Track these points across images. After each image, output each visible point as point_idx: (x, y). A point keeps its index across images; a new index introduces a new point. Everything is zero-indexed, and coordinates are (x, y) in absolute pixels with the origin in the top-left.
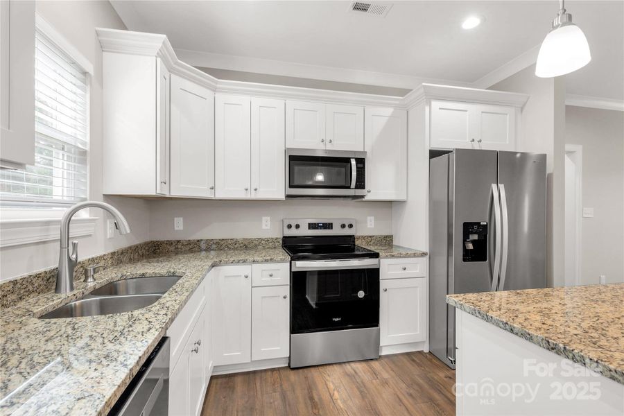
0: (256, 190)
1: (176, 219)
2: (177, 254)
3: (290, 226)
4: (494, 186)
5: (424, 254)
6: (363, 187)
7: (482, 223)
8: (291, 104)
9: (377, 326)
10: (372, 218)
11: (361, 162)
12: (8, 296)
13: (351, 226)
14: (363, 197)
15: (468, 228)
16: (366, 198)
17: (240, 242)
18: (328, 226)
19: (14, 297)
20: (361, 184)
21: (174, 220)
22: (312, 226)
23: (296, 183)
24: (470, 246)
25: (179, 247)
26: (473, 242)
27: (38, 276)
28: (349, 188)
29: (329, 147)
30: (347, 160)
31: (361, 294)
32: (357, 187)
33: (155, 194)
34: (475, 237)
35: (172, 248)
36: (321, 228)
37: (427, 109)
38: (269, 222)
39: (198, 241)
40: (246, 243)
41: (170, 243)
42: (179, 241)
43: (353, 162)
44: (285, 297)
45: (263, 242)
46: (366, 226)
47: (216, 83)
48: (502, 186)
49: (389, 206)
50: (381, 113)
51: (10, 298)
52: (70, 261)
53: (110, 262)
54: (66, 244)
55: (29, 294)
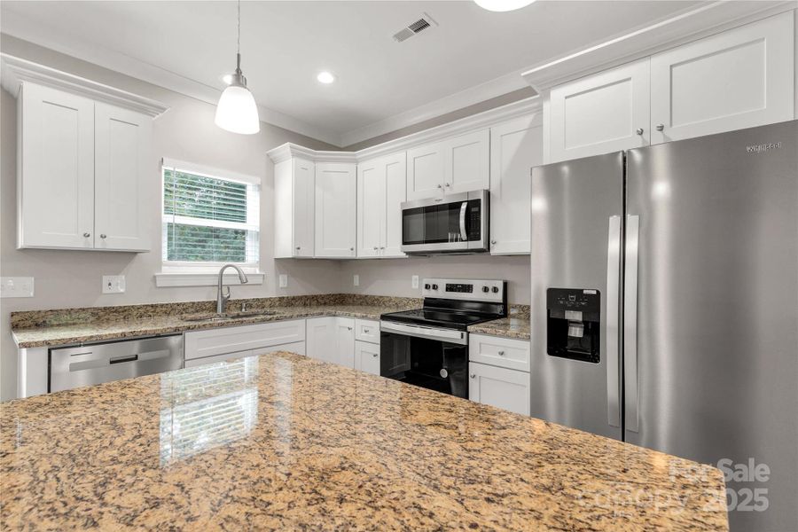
2: (353, 305)
7: (585, 292)
19: (193, 310)
22: (450, 288)
25: (355, 300)
35: (351, 301)
41: (350, 296)
42: (355, 295)
44: (375, 356)
51: (190, 310)
52: (222, 297)
53: (277, 303)
54: (220, 286)
55: (203, 310)
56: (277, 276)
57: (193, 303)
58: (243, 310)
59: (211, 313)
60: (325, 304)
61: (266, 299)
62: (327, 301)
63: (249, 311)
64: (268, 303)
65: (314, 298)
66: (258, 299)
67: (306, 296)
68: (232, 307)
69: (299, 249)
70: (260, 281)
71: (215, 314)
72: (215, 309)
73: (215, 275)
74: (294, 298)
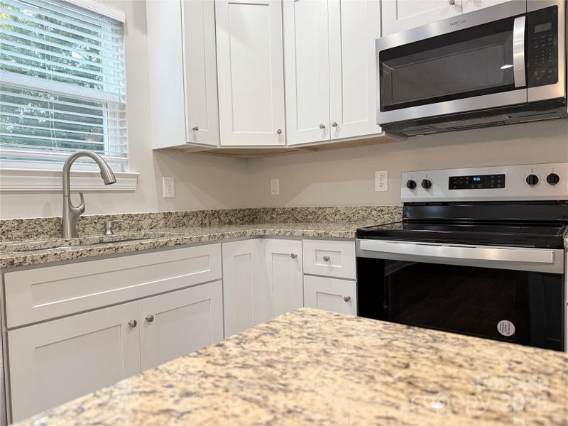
0: (335, 125)
1: (272, 181)
3: (412, 185)
12: (13, 231)
13: (553, 179)
17: (342, 212)
18: (497, 181)
19: (20, 233)
21: (270, 182)
22: (456, 183)
25: (274, 216)
27: (49, 220)
28: (511, 87)
30: (508, 24)
33: (185, 143)
36: (476, 185)
38: (385, 181)
39: (293, 209)
40: (349, 213)
41: (266, 211)
42: (274, 209)
44: (347, 300)
45: (374, 212)
51: (15, 233)
52: (71, 210)
53: (162, 222)
54: (67, 192)
55: (38, 234)
56: (158, 179)
57: (21, 222)
58: (109, 233)
59: (53, 239)
60: (230, 223)
61: (144, 216)
62: (233, 219)
63: (118, 235)
64: (146, 223)
65: (215, 214)
66: (130, 216)
67: (203, 212)
68: (89, 229)
69: (196, 129)
70: (131, 185)
71: (60, 240)
72: (61, 232)
73: (56, 174)
74: (186, 215)
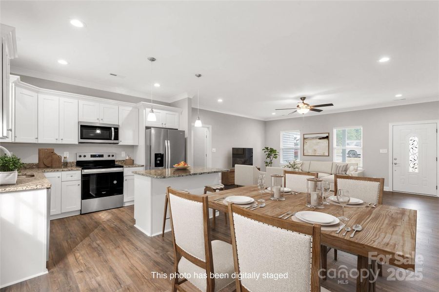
4: (166, 141)
5: (143, 166)
6: (118, 139)
8: (81, 102)
9: (122, 194)
10: (124, 152)
11: (116, 129)
13: (113, 156)
14: (118, 143)
15: (157, 155)
16: (119, 144)
18: (102, 156)
20: (116, 138)
23: (84, 137)
24: (158, 162)
26: (159, 160)
28: (111, 139)
29: (101, 122)
30: (110, 128)
31: (115, 182)
32: (115, 139)
34: (160, 159)
36: (97, 157)
37: (144, 111)
38: (68, 155)
43: (113, 129)
44: (79, 185)
46: (121, 156)
47: (39, 89)
48: (169, 141)
49: (133, 147)
50: (126, 109)
